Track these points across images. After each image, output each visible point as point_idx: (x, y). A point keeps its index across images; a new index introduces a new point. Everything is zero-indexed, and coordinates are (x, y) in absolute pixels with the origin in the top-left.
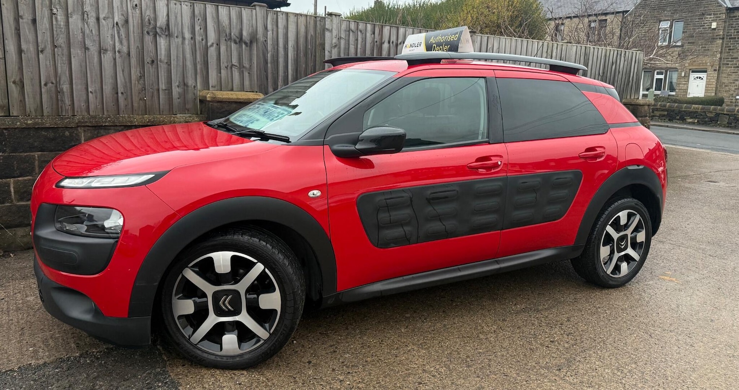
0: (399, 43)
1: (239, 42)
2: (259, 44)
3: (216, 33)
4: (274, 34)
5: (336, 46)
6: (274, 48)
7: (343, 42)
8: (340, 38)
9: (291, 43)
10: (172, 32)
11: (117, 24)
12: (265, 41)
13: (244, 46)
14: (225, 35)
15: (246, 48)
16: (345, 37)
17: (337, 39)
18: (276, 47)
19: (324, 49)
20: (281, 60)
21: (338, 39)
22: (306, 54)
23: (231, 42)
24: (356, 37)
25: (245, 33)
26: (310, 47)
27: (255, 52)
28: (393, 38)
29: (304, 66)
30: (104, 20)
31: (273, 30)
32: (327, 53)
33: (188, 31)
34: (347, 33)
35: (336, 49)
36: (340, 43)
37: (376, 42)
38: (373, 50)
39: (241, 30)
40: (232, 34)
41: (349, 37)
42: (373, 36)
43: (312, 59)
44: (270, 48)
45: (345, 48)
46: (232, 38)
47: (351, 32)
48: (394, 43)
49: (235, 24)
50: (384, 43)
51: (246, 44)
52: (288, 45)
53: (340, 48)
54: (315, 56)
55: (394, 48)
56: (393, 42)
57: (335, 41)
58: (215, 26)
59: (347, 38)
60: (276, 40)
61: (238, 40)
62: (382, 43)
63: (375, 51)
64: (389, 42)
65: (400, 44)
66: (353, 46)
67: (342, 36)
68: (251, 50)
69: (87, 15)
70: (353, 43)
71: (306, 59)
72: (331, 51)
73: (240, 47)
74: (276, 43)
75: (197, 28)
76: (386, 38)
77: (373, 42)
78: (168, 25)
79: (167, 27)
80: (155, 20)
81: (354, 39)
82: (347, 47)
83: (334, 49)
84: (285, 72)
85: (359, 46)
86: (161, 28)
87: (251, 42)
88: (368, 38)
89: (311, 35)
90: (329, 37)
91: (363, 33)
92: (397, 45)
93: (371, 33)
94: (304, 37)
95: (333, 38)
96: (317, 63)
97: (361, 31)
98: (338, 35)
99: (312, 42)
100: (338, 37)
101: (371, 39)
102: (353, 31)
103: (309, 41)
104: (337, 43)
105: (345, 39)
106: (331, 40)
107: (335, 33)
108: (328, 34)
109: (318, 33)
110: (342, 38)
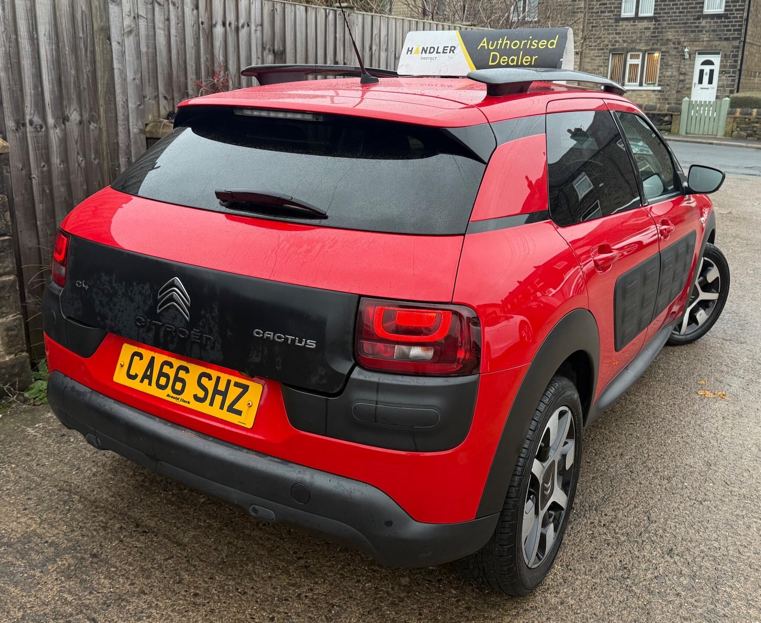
0: (240, 25)
4: (6, 11)
5: (130, 32)
6: (9, 38)
7: (142, 23)
8: (136, 17)
9: (44, 29)
16: (147, 14)
17: (132, 18)
18: (13, 37)
19: (109, 39)
20: (27, 63)
21: (134, 18)
22: (75, 49)
24: (166, 13)
26: (81, 35)
28: (231, 17)
29: (73, 72)
32: (114, 44)
34: (150, 6)
35: (131, 38)
36: (137, 25)
37: (202, 23)
38: (198, 39)
41: (154, 14)
42: (195, 12)
43: (88, 59)
45: (147, 36)
47: (156, 5)
48: (233, 26)
50: (215, 25)
52: (38, 34)
53: (138, 35)
54: (93, 53)
55: (234, 34)
56: (230, 24)
57: (127, 22)
59: (150, 16)
60: (11, 24)
62: (212, 26)
63: (202, 40)
64: (224, 24)
65: (243, 26)
66: (162, 32)
67: (141, 13)
70: (161, 26)
71: (77, 58)
72: (123, 41)
74: (11, 28)
76: (218, 17)
77: (198, 24)
81: (163, 17)
82: (151, 33)
83: (128, 37)
84: (36, 87)
85: (173, 32)
88: (188, 17)
89: (82, 12)
90: (117, 14)
91: (178, 8)
92: (237, 30)
93: (192, 7)
94: (69, 14)
95: (124, 15)
96: (98, 65)
97: (174, 4)
98: (134, 10)
99: (85, 25)
100: (133, 15)
101: (193, 19)
102: (159, 4)
103: (80, 24)
104: (132, 26)
105: (147, 19)
106: (121, 20)
107: (126, 6)
108: (113, 10)
109: (96, 8)
110: (141, 16)
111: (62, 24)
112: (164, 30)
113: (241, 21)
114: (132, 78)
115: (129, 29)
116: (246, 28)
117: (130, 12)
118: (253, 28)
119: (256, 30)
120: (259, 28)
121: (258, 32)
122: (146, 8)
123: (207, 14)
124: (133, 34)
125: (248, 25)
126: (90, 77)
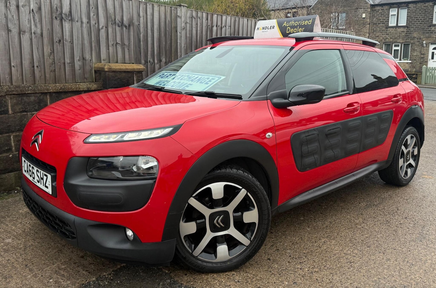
0: (223, 26)
1: (121, 25)
2: (135, 27)
3: (105, 18)
4: (144, 20)
5: (184, 29)
6: (144, 30)
7: (188, 25)
8: (186, 23)
9: (156, 26)
10: (74, 17)
11: (33, 10)
12: (139, 24)
13: (124, 28)
14: (111, 20)
15: (126, 30)
16: (190, 22)
18: (146, 29)
19: (177, 31)
21: (185, 23)
22: (165, 34)
23: (115, 25)
24: (196, 22)
25: (125, 19)
26: (168, 29)
27: (132, 33)
28: (219, 24)
29: (164, 43)
31: (143, 17)
32: (178, 33)
33: (85, 16)
34: (191, 19)
35: (184, 31)
36: (186, 26)
37: (209, 26)
38: (207, 32)
39: (122, 16)
40: (116, 19)
41: (192, 22)
42: (207, 21)
43: (169, 39)
44: (142, 30)
45: (190, 30)
46: (116, 22)
47: (193, 18)
48: (220, 27)
49: (118, 12)
51: (126, 27)
52: (154, 28)
53: (186, 30)
54: (171, 36)
55: (220, 30)
56: (219, 26)
57: (183, 25)
58: (104, 13)
59: (191, 23)
60: (146, 25)
61: (120, 24)
62: (212, 27)
63: (208, 32)
64: (217, 26)
65: (223, 27)
66: (195, 29)
67: (188, 21)
68: (129, 32)
69: (10, 3)
71: (166, 38)
72: (181, 32)
73: (121, 29)
74: (145, 26)
75: (92, 14)
76: (215, 23)
77: (207, 26)
78: (70, 12)
79: (70, 14)
80: (61, 8)
81: (195, 23)
82: (191, 29)
83: (183, 31)
85: (198, 29)
86: (66, 15)
87: (129, 26)
88: (204, 23)
90: (180, 22)
91: (201, 20)
92: (221, 28)
93: (206, 19)
95: (182, 22)
96: (173, 41)
97: (199, 18)
98: (185, 20)
100: (185, 22)
101: (206, 24)
102: (194, 18)
103: (167, 25)
106: (181, 24)
107: (183, 19)
108: (179, 20)
109: (173, 19)
110: (188, 23)
112: (195, 28)
113: (223, 25)
114: (183, 46)
115: (184, 27)
118: (227, 27)
120: (229, 28)
122: (190, 20)
124: (185, 30)
125: (225, 27)
126: (170, 45)
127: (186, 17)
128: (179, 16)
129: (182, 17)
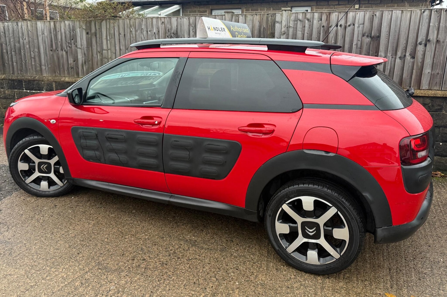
0: (347, 25)
5: (284, 34)
7: (291, 30)
8: (288, 27)
11: (155, 33)
16: (294, 25)
17: (286, 28)
21: (287, 28)
24: (304, 24)
28: (342, 23)
30: (150, 31)
34: (296, 22)
36: (288, 31)
37: (323, 26)
41: (297, 25)
42: (320, 22)
48: (343, 26)
50: (331, 27)
55: (343, 30)
56: (341, 26)
57: (284, 29)
62: (329, 27)
64: (337, 26)
65: (349, 26)
66: (300, 32)
67: (291, 25)
69: (143, 30)
70: (300, 30)
72: (281, 37)
76: (333, 23)
77: (320, 27)
80: (171, 29)
81: (301, 26)
85: (306, 31)
88: (315, 25)
89: (264, 28)
90: (279, 27)
91: (310, 21)
92: (345, 27)
93: (318, 20)
94: (258, 29)
95: (282, 27)
97: (308, 20)
98: (287, 25)
99: (264, 33)
100: (286, 27)
101: (319, 25)
102: (300, 21)
103: (262, 32)
104: (286, 31)
105: (294, 28)
106: (280, 29)
107: (284, 23)
108: (277, 26)
109: (270, 26)
110: (291, 27)
111: (255, 33)
112: (302, 31)
113: (349, 24)
116: (352, 26)
117: (286, 25)
118: (356, 25)
119: (358, 27)
120: (361, 26)
121: (360, 28)
122: (294, 23)
123: (327, 22)
124: (285, 35)
125: (354, 25)
127: (288, 22)
128: (278, 22)
129: (283, 22)
